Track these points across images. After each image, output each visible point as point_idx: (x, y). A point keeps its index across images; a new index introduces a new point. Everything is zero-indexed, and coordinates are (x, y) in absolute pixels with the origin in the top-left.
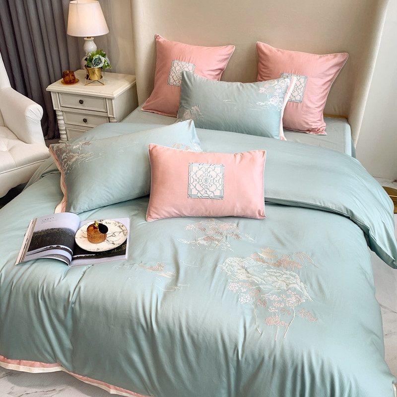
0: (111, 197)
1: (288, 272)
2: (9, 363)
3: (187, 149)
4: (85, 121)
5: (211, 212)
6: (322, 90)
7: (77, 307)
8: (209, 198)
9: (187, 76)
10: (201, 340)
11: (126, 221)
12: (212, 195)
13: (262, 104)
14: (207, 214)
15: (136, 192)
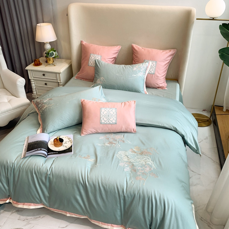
0: (64, 125)
1: (146, 157)
2: (19, 205)
3: (99, 101)
4: (46, 84)
5: (111, 130)
6: (164, 67)
7: (51, 176)
8: (110, 124)
9: (98, 62)
10: (108, 188)
11: (71, 136)
12: (111, 123)
13: (135, 76)
14: (109, 131)
15: (75, 122)
